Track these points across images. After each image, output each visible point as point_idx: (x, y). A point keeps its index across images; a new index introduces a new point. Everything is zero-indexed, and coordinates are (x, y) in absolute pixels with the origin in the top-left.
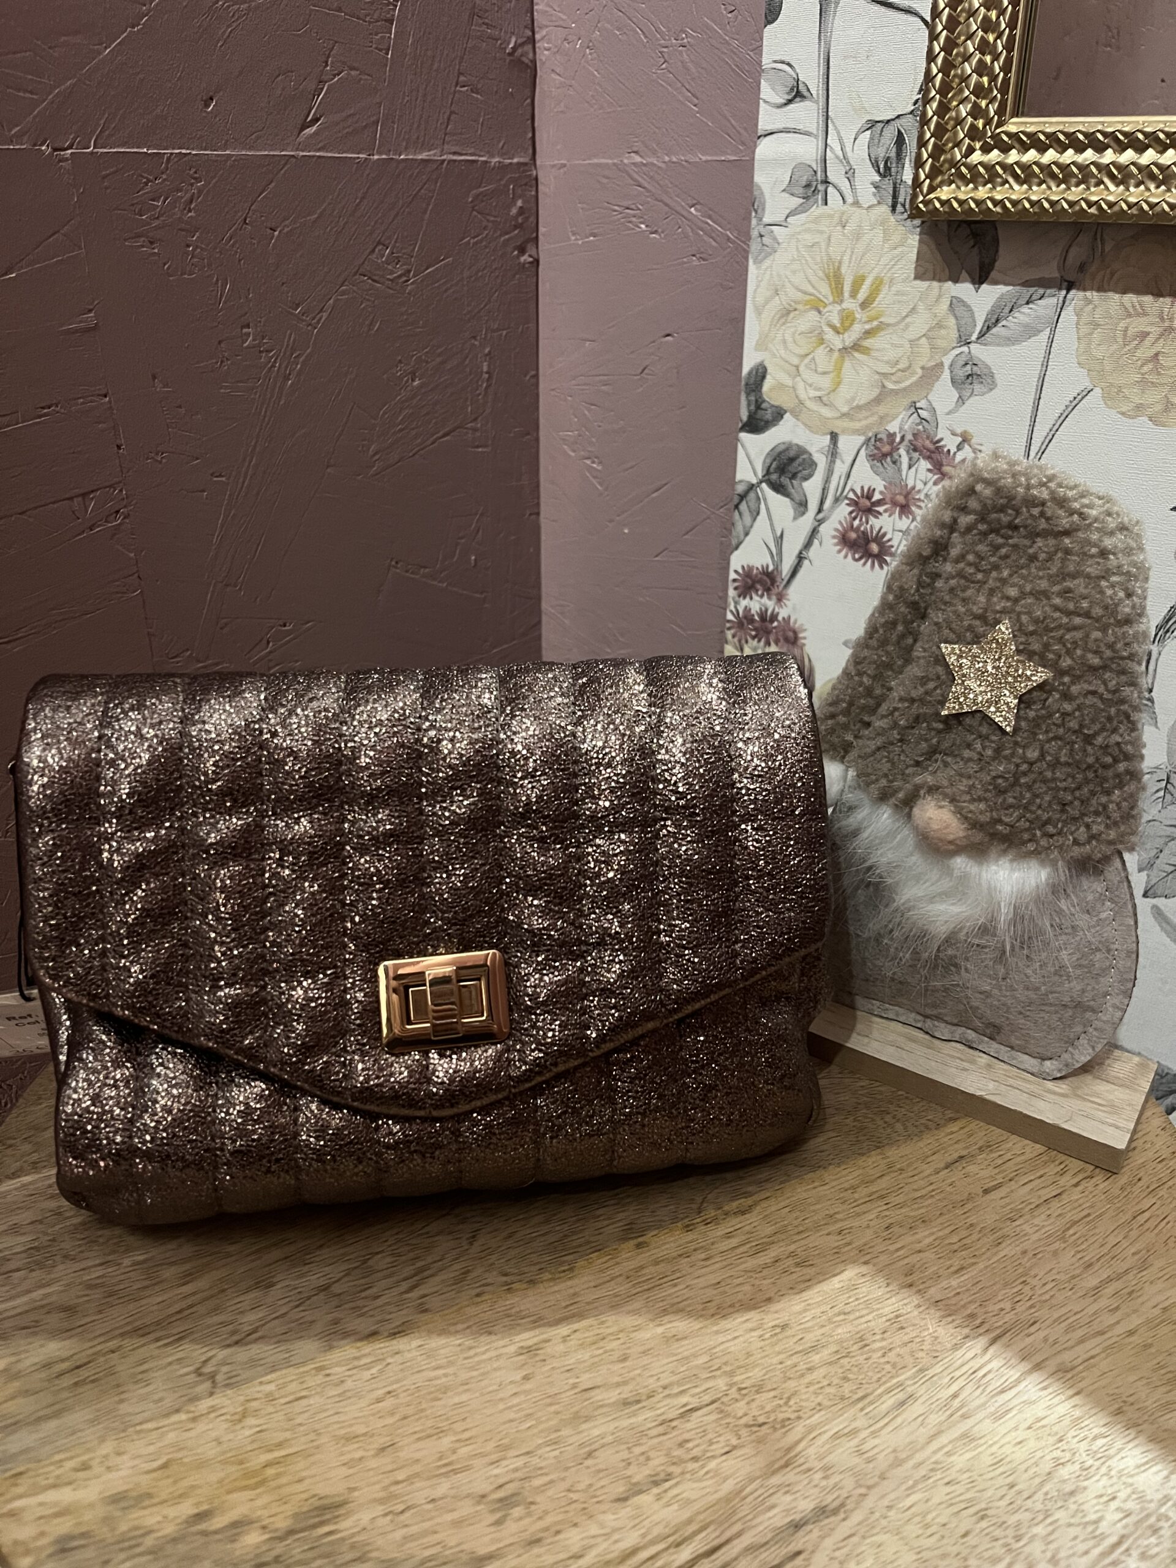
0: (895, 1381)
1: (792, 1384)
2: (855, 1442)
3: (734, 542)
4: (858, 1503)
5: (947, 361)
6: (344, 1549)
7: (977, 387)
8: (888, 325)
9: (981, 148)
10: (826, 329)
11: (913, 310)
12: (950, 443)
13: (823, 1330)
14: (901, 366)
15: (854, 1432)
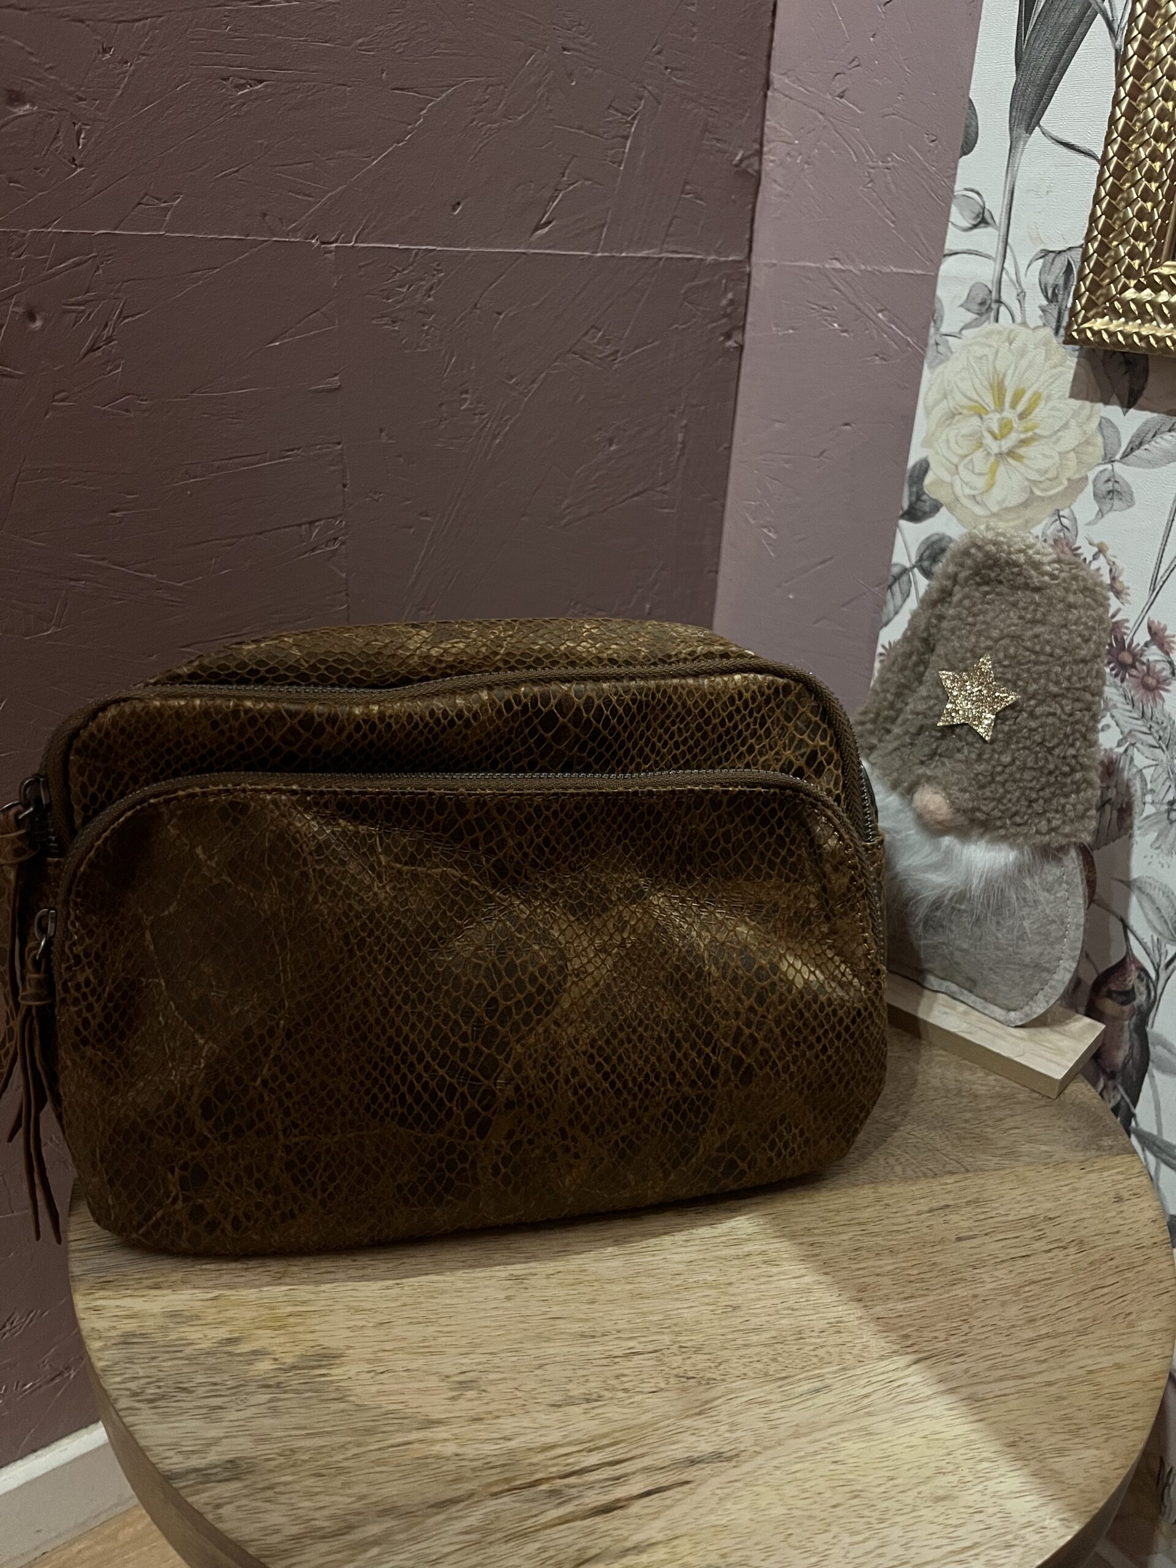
0: (817, 1372)
1: (726, 1353)
2: (766, 1410)
3: (884, 619)
4: (751, 1457)
5: (1091, 476)
6: (330, 1389)
7: (1116, 502)
8: (1041, 437)
9: (1135, 287)
10: (986, 434)
11: (1066, 426)
12: (1087, 552)
13: (768, 1318)
14: (1049, 475)
15: (767, 1402)
